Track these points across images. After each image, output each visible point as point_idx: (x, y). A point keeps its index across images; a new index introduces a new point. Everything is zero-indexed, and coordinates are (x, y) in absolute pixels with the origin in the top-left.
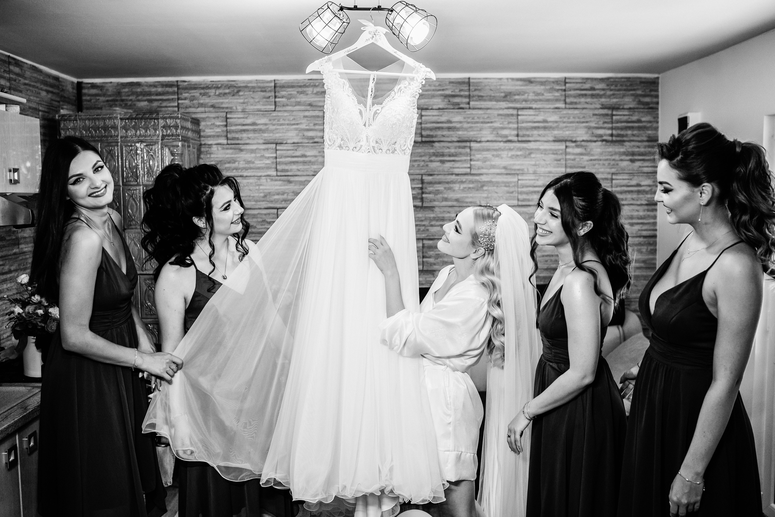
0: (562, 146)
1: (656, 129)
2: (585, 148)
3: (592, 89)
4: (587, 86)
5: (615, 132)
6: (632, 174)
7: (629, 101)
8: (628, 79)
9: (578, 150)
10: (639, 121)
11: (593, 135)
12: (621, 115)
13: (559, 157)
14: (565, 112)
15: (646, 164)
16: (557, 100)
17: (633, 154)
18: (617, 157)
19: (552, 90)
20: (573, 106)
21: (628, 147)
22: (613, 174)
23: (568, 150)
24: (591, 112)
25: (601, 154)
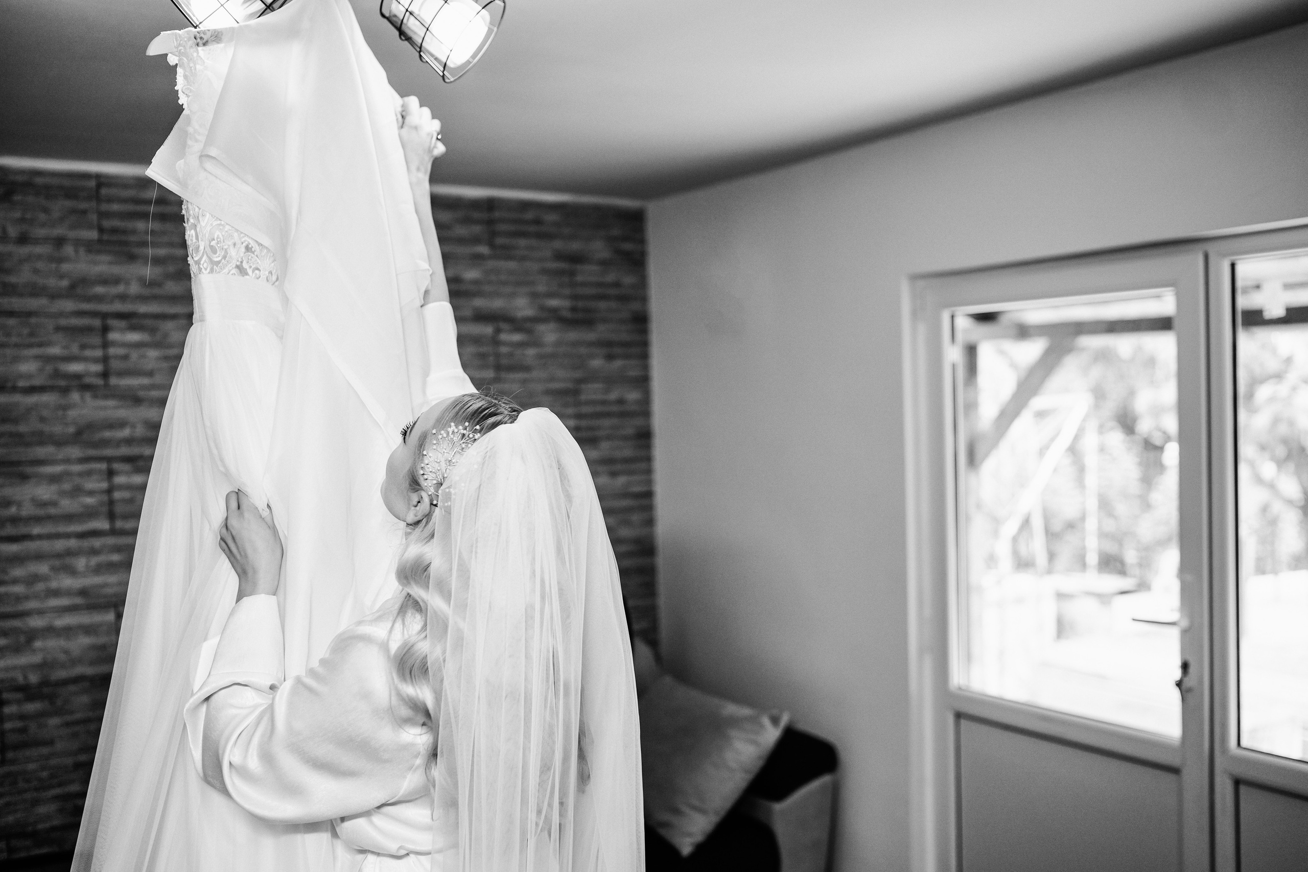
0: (487, 330)
1: (644, 299)
2: (529, 331)
3: (538, 222)
4: (530, 215)
5: (580, 304)
6: (610, 381)
7: (599, 248)
8: (597, 208)
9: (517, 337)
10: (617, 285)
11: (542, 308)
12: (588, 273)
13: (483, 349)
14: (491, 264)
15: (633, 362)
16: (476, 240)
17: (609, 344)
18: (583, 350)
19: (467, 221)
20: (504, 252)
21: (601, 331)
22: (580, 381)
23: (504, 337)
24: (535, 266)
25: (558, 343)
